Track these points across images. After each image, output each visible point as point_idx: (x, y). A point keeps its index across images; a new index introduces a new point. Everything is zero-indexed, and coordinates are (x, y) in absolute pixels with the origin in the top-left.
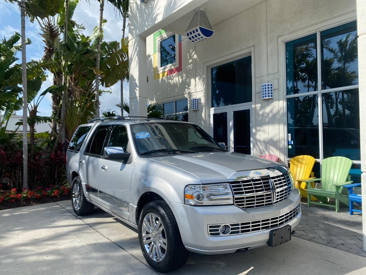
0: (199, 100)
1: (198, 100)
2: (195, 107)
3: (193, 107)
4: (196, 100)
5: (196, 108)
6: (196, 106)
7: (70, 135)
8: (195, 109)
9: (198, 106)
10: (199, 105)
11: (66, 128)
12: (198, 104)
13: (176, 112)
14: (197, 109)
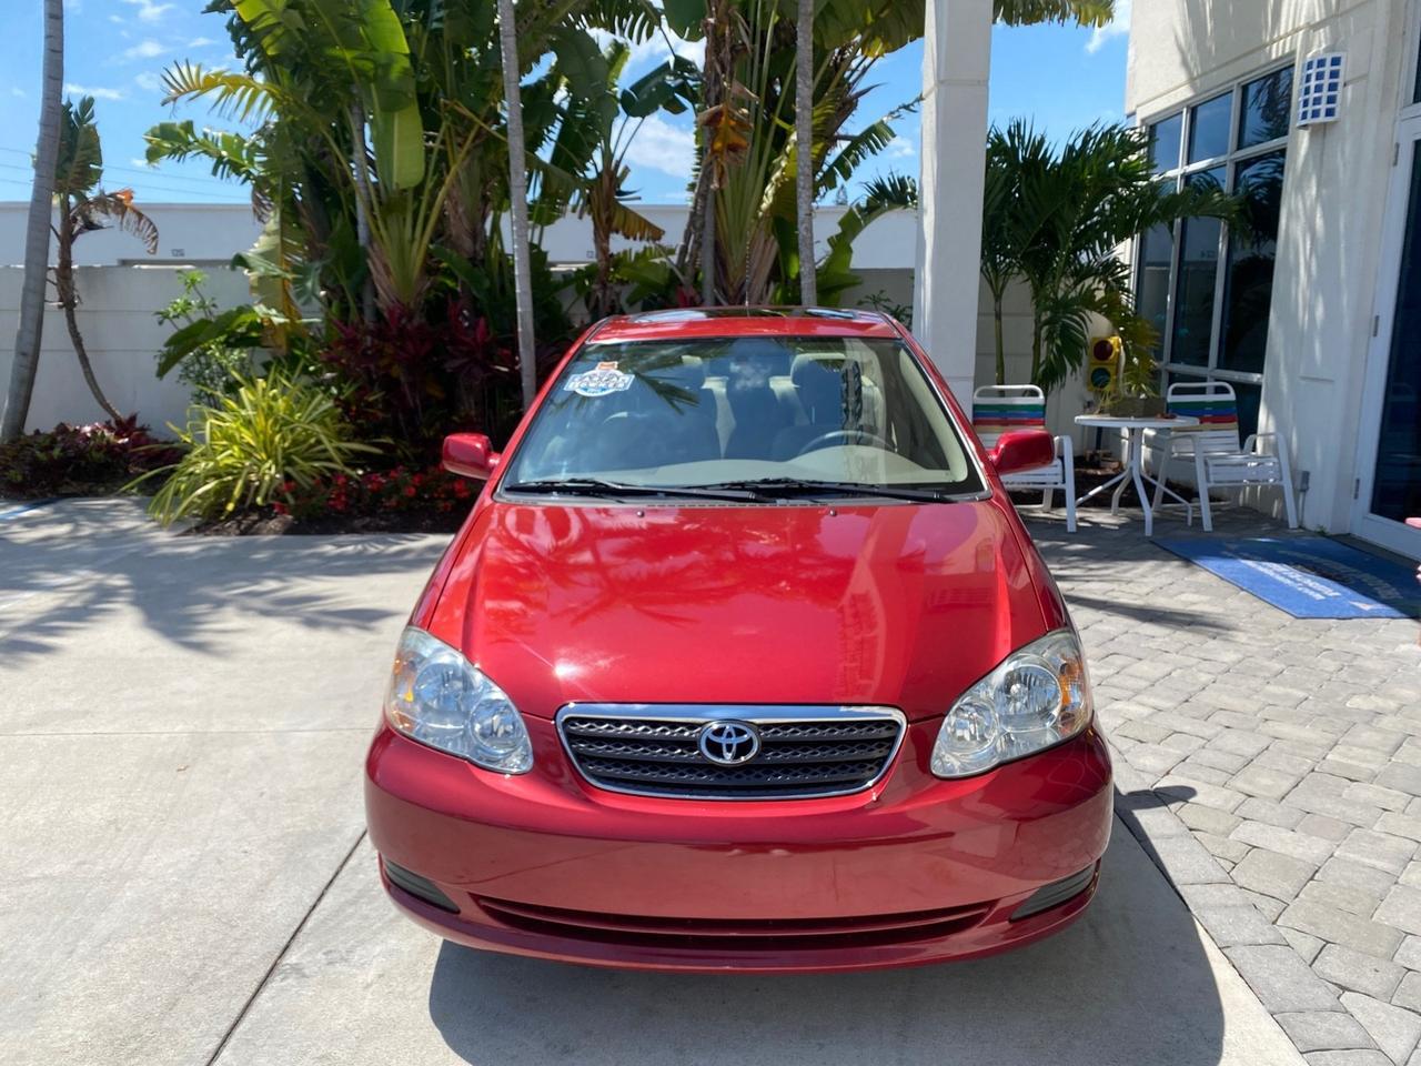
0: (1343, 61)
1: (1336, 61)
2: (1310, 108)
3: (1301, 110)
4: (1321, 63)
5: (1316, 114)
6: (1317, 101)
7: (732, 280)
8: (1309, 120)
9: (1331, 100)
10: (1338, 93)
11: (717, 246)
12: (1333, 87)
13: (1240, 147)
14: (1322, 118)
